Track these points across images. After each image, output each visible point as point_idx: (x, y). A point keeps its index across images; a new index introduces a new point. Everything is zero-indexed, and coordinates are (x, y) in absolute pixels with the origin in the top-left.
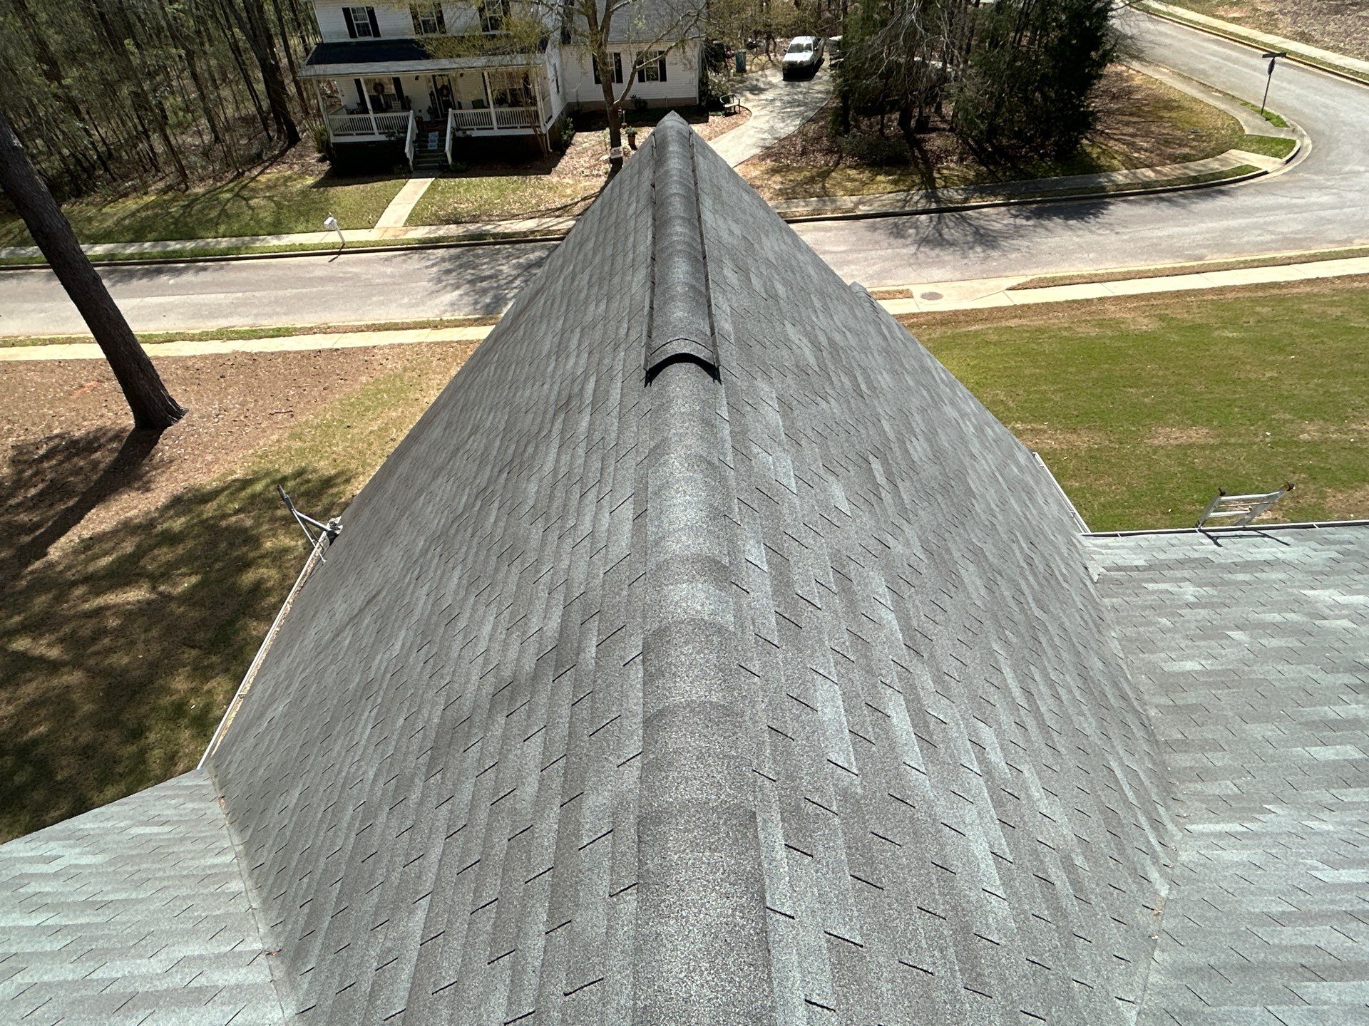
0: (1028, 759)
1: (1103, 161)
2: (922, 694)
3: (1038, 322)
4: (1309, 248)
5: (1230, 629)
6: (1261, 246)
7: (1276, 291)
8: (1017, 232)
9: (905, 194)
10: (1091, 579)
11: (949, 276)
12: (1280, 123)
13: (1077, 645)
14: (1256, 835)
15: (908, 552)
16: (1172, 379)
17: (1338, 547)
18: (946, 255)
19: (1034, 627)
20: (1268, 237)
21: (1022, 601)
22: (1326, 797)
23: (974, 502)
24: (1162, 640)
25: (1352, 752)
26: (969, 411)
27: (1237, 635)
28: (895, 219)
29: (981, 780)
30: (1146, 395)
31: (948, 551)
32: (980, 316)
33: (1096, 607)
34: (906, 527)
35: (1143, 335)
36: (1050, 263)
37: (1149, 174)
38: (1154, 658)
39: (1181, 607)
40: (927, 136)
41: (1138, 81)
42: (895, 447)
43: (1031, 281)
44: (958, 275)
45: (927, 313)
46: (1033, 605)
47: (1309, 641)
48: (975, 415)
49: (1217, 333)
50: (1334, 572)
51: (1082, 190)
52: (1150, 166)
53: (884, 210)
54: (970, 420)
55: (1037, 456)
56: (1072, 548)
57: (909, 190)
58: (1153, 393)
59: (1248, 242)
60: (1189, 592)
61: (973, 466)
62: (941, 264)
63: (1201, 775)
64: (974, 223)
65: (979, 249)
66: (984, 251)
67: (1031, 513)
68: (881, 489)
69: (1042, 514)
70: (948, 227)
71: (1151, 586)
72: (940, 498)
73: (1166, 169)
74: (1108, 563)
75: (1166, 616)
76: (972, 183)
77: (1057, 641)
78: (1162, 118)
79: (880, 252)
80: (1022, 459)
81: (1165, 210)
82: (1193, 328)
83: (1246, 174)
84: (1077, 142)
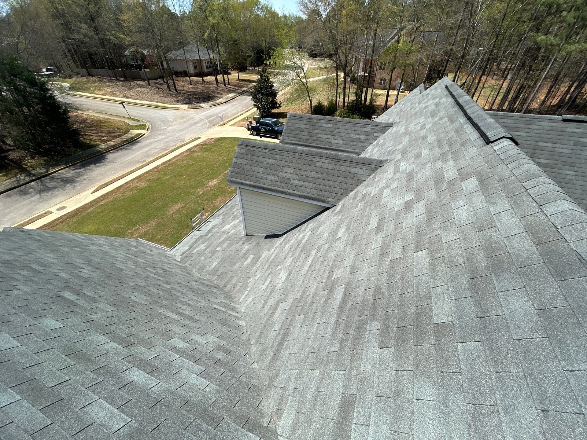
0: (192, 333)
1: (93, 143)
2: (142, 357)
3: (111, 199)
4: (169, 149)
5: (216, 249)
6: (158, 153)
7: (169, 162)
8: (80, 175)
9: (15, 178)
10: (179, 262)
11: (64, 199)
12: (138, 121)
13: (186, 284)
14: (250, 290)
15: (104, 314)
16: (162, 195)
17: (221, 215)
18: (56, 192)
19: (170, 293)
20: (157, 150)
21: (161, 288)
22: (254, 269)
23: (124, 271)
24: (205, 263)
25: (252, 256)
26: (103, 242)
27: (218, 249)
28: (19, 188)
29: (181, 358)
30: (159, 203)
31: (123, 297)
32: (88, 206)
33: (185, 268)
34: (98, 305)
35: (145, 188)
36: (101, 180)
37: (111, 143)
38: (206, 269)
39: (203, 252)
40: (7, 154)
41: (85, 117)
42: (74, 280)
43: (98, 187)
44: (67, 197)
45: (65, 215)
46: (166, 286)
47: (230, 239)
48: (106, 242)
49: (164, 178)
50: (224, 221)
51: (93, 154)
52: (110, 141)
53: (8, 187)
54: (105, 245)
55: (139, 239)
56: (168, 258)
57: (16, 176)
58: (160, 201)
59: (154, 153)
60: (202, 247)
61: (116, 260)
62: (56, 196)
63: (234, 286)
64: (59, 177)
65: (69, 185)
66: (71, 185)
67: (148, 258)
68: (75, 301)
69: (152, 255)
70: (47, 183)
71: (194, 252)
72: (108, 282)
73: (116, 140)
74: (180, 254)
75: (202, 256)
76: (45, 165)
77: (180, 289)
78: (102, 126)
79: (20, 204)
80: (134, 243)
81: (124, 152)
82: (157, 180)
83: (139, 136)
84: (78, 140)
